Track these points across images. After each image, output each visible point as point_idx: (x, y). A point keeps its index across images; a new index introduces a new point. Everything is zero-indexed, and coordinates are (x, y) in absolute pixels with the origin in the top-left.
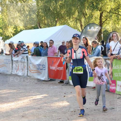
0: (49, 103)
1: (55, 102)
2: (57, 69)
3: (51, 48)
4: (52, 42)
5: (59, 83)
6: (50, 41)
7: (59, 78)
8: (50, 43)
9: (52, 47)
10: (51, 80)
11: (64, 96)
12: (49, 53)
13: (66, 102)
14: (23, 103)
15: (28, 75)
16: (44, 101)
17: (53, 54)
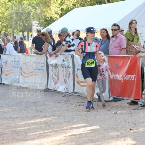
0: (98, 141)
1: (110, 141)
2: (125, 79)
3: (114, 39)
4: (116, 28)
6: (113, 26)
7: (130, 96)
8: (112, 30)
9: (117, 36)
10: (115, 100)
11: (131, 130)
12: (111, 48)
13: (130, 139)
14: (52, 141)
15: (75, 91)
16: (91, 138)
17: (119, 50)
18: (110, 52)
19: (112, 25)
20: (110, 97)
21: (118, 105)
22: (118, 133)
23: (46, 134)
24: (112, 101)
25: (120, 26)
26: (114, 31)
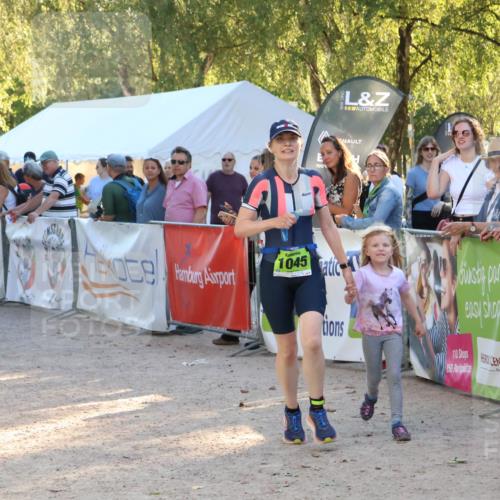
0: (173, 433)
2: (209, 282)
3: (178, 183)
5: (216, 342)
6: (174, 152)
7: (219, 323)
8: (173, 162)
9: (184, 178)
10: (181, 331)
11: (241, 405)
12: (169, 206)
13: (248, 429)
14: (57, 430)
15: (80, 307)
16: (152, 425)
18: (167, 215)
20: (169, 325)
21: (190, 343)
22: (215, 414)
23: (34, 412)
26: (177, 164)
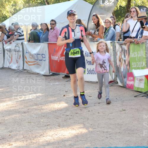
0: (41, 105)
1: (49, 104)
2: (61, 60)
3: (52, 30)
4: (53, 22)
5: (63, 78)
8: (51, 24)
9: (54, 29)
10: (54, 75)
11: (64, 96)
12: (50, 37)
13: (63, 103)
14: (7, 105)
15: (24, 68)
16: (36, 103)
17: (56, 39)
18: (49, 40)
19: (50, 20)
20: (50, 73)
21: (55, 78)
22: (56, 98)
23: (2, 100)
24: (51, 75)
25: (56, 21)
26: (52, 25)
